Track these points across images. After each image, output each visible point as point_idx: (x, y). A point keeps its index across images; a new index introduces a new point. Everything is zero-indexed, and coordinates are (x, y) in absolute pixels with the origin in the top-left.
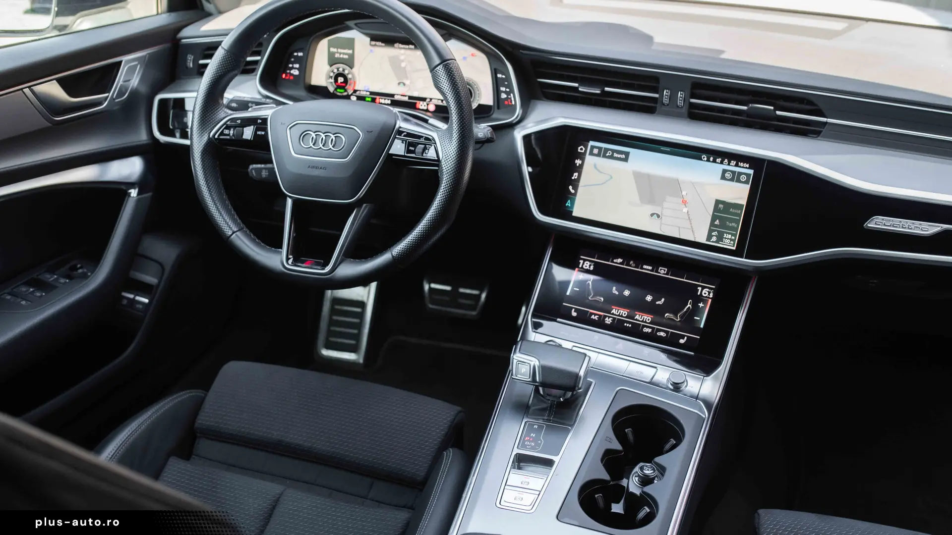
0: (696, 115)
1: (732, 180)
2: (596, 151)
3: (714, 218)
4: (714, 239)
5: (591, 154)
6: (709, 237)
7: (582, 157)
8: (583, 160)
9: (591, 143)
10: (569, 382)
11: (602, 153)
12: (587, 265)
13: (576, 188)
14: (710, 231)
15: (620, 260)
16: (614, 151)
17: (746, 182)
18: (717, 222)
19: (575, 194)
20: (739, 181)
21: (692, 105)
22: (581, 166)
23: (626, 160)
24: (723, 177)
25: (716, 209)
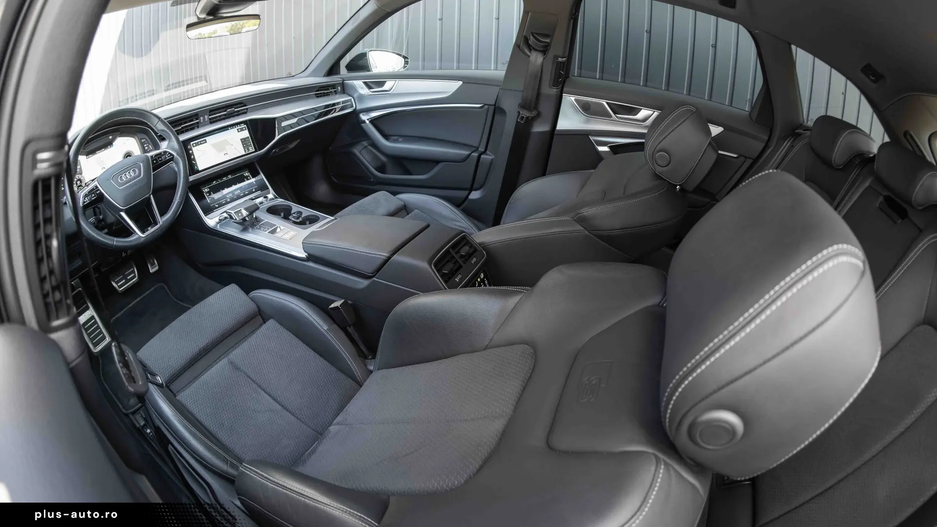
0: (212, 121)
1: (241, 131)
2: (194, 145)
3: (243, 145)
4: (247, 151)
5: (194, 147)
6: (245, 152)
7: (191, 149)
8: (192, 150)
9: (191, 143)
10: (256, 207)
11: (197, 144)
12: (206, 190)
13: (195, 161)
14: (244, 149)
15: (215, 182)
16: (200, 141)
17: (246, 129)
18: (245, 146)
19: (196, 163)
20: (243, 130)
21: (210, 119)
22: (193, 152)
23: (206, 142)
24: (238, 132)
25: (242, 142)
